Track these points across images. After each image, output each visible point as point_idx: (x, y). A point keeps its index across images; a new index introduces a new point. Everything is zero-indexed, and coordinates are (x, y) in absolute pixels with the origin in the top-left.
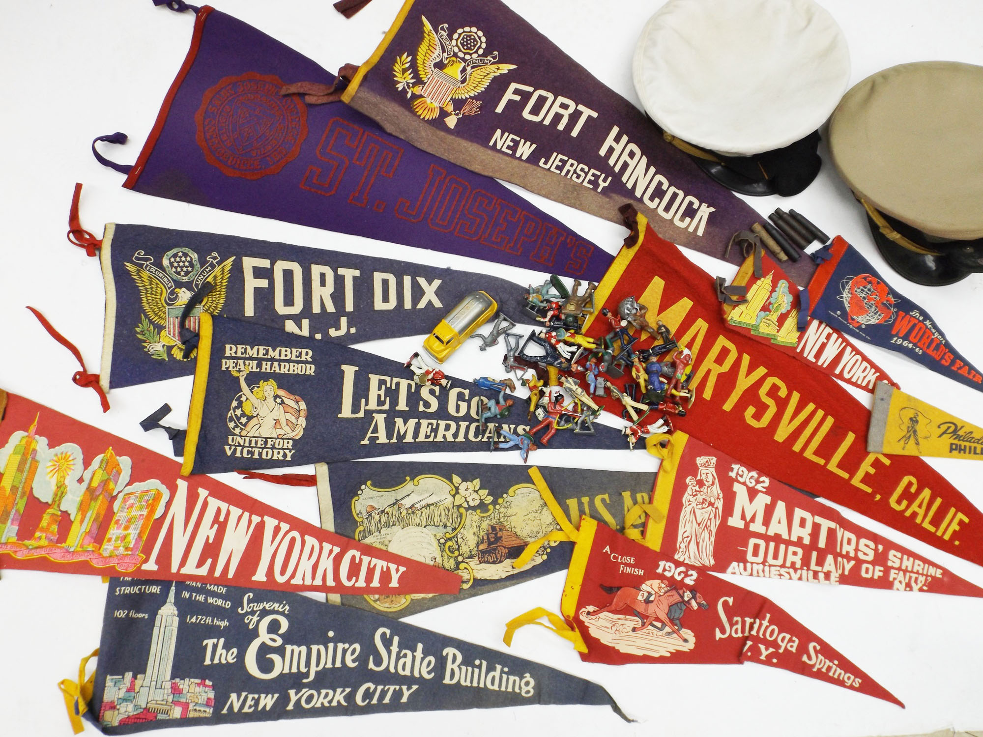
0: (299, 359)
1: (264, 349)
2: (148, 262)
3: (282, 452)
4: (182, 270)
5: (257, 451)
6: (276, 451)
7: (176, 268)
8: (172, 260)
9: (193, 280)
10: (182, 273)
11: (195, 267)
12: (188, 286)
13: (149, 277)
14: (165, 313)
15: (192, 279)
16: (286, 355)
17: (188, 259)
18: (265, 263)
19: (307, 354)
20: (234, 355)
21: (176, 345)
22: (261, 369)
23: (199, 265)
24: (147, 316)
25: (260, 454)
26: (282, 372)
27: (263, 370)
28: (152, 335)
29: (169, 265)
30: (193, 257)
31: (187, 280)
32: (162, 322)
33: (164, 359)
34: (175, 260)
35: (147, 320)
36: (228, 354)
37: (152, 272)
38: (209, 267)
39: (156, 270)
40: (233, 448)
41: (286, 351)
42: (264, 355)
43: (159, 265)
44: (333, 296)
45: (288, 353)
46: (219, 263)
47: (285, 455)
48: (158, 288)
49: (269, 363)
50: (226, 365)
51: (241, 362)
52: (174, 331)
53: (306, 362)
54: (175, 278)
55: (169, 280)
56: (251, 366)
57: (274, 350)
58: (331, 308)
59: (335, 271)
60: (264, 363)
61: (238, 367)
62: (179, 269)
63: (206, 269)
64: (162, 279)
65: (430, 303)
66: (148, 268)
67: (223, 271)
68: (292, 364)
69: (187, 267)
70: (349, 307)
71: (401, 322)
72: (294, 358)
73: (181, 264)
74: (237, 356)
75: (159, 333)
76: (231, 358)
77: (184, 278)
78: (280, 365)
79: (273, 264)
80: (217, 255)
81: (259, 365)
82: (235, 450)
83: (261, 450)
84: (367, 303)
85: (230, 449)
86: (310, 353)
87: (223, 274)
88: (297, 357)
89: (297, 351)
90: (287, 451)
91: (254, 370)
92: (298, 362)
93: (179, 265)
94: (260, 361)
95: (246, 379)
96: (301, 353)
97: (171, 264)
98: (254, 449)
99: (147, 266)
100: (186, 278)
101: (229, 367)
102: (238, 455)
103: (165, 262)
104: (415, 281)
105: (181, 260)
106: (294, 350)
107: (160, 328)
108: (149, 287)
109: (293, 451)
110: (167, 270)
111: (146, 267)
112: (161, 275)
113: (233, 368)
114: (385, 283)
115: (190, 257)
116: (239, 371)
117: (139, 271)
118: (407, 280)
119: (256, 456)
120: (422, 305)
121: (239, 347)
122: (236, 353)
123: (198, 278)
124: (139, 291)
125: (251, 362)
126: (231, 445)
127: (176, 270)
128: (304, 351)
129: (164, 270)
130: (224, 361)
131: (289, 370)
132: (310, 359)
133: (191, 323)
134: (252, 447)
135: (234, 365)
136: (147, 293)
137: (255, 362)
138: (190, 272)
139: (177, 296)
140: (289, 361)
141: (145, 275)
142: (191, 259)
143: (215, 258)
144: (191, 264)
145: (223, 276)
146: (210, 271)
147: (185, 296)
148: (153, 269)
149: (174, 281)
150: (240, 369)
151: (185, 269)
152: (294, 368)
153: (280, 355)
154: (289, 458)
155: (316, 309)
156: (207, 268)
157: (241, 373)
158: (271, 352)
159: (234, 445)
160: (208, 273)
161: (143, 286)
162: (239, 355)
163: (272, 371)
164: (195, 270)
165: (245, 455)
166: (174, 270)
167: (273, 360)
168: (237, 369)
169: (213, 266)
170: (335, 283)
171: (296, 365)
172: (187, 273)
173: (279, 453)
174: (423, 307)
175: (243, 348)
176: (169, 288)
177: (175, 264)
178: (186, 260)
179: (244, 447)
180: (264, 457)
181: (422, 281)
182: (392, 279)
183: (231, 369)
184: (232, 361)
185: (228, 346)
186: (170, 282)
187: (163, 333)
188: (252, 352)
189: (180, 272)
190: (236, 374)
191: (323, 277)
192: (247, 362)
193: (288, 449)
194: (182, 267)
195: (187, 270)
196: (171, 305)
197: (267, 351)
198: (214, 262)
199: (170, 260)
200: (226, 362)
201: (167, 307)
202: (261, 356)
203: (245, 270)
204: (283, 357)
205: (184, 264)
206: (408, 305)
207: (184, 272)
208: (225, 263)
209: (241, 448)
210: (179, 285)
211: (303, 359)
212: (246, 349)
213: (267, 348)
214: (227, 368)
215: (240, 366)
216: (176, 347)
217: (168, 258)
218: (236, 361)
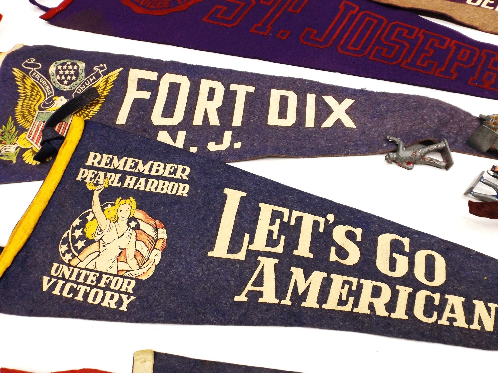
0: (172, 176)
1: (133, 161)
2: (35, 68)
3: (117, 296)
4: (66, 78)
5: (83, 289)
6: (109, 294)
7: (61, 75)
8: (60, 67)
9: (74, 90)
10: (66, 82)
11: (80, 76)
12: (67, 94)
13: (33, 84)
14: (34, 117)
15: (73, 88)
16: (157, 171)
17: (75, 67)
18: (152, 76)
19: (184, 171)
20: (96, 165)
21: (32, 148)
22: (123, 184)
23: (83, 74)
24: (14, 119)
25: (86, 295)
26: (147, 189)
27: (125, 186)
28: (10, 137)
29: (54, 72)
30: (80, 66)
31: (68, 89)
32: (27, 125)
33: (12, 161)
34: (62, 68)
35: (13, 122)
36: (89, 163)
37: (36, 79)
38: (94, 77)
39: (41, 77)
40: (54, 280)
41: (159, 166)
42: (131, 168)
43: (45, 72)
44: (219, 110)
45: (161, 169)
46: (105, 74)
47: (120, 302)
48: (38, 96)
49: (135, 178)
50: (83, 174)
51: (102, 174)
52: (35, 134)
53: (181, 181)
54: (57, 86)
55: (51, 89)
56: (112, 179)
57: (144, 164)
58: (214, 121)
59: (227, 87)
60: (129, 177)
61: (97, 179)
62: (63, 78)
63: (91, 79)
64: (45, 87)
65: (339, 122)
66: (34, 74)
67: (107, 81)
68: (161, 182)
69: (72, 75)
70: (237, 121)
71: (300, 140)
72: (166, 174)
73: (67, 72)
74: (100, 166)
75: (18, 135)
76: (92, 167)
77: (66, 87)
78: (147, 182)
79: (160, 77)
80: (105, 65)
81: (122, 180)
82: (55, 284)
83: (89, 289)
84: (259, 117)
85: (49, 281)
86: (188, 170)
87: (106, 84)
88: (170, 173)
89: (171, 167)
90: (124, 297)
91: (115, 184)
92: (170, 180)
93: (64, 73)
94: (124, 174)
95: (100, 195)
96: (176, 170)
97: (57, 71)
98: (79, 286)
99: (34, 71)
100: (69, 87)
101: (85, 178)
102: (56, 292)
103: (52, 69)
104: (321, 99)
105: (67, 68)
106: (169, 166)
107: (21, 130)
108: (29, 94)
109: (133, 298)
110: (52, 77)
111: (32, 74)
112: (44, 83)
113: (91, 179)
114: (284, 100)
115: (77, 65)
116: (97, 184)
117: (24, 77)
118: (311, 99)
119: (80, 298)
120: (328, 123)
121: (105, 156)
122: (99, 163)
123: (79, 88)
124: (19, 97)
125: (113, 174)
126: (52, 277)
127: (61, 78)
128: (181, 167)
129: (48, 77)
130: (82, 170)
131: (156, 189)
132: (185, 178)
133: (59, 128)
134: (78, 284)
135: (93, 177)
136: (25, 100)
137: (118, 175)
138: (74, 81)
139: (53, 102)
140: (159, 178)
141: (29, 81)
142: (78, 67)
143: (101, 68)
144: (77, 73)
145: (106, 87)
146: (94, 81)
147: (60, 102)
148: (38, 75)
149: (56, 89)
150: (98, 181)
151: (69, 78)
152: (163, 187)
153: (150, 171)
154: (124, 308)
155: (198, 121)
156: (91, 77)
157: (98, 187)
158: (141, 167)
159: (56, 277)
160: (91, 83)
161: (24, 93)
162: (102, 165)
163: (136, 188)
164: (79, 79)
165: (65, 294)
166: (58, 77)
167: (140, 175)
168: (95, 182)
169: (98, 76)
170: (224, 98)
171: (167, 183)
172: (70, 82)
173: (112, 297)
174: (330, 126)
175: (108, 157)
176: (48, 96)
177: (61, 72)
178: (73, 68)
179: (68, 281)
180: (90, 300)
181: (330, 100)
182: (292, 97)
183: (87, 180)
184: (91, 171)
185: (92, 154)
186: (51, 91)
187: (23, 135)
188: (118, 164)
189: (63, 80)
190: (91, 187)
191: (212, 92)
192: (109, 174)
193: (126, 293)
194: (66, 76)
195: (71, 78)
196: (43, 110)
197: (136, 165)
198: (100, 72)
199: (57, 68)
200: (84, 172)
201: (38, 111)
202: (127, 169)
203: (130, 82)
204: (153, 173)
205: (70, 73)
206: (310, 122)
207: (68, 80)
208: (110, 74)
209: (64, 282)
210: (59, 93)
211: (178, 176)
212: (112, 160)
213: (137, 160)
214: (83, 179)
215: (99, 178)
216: (30, 150)
217: (56, 65)
218: (96, 172)
